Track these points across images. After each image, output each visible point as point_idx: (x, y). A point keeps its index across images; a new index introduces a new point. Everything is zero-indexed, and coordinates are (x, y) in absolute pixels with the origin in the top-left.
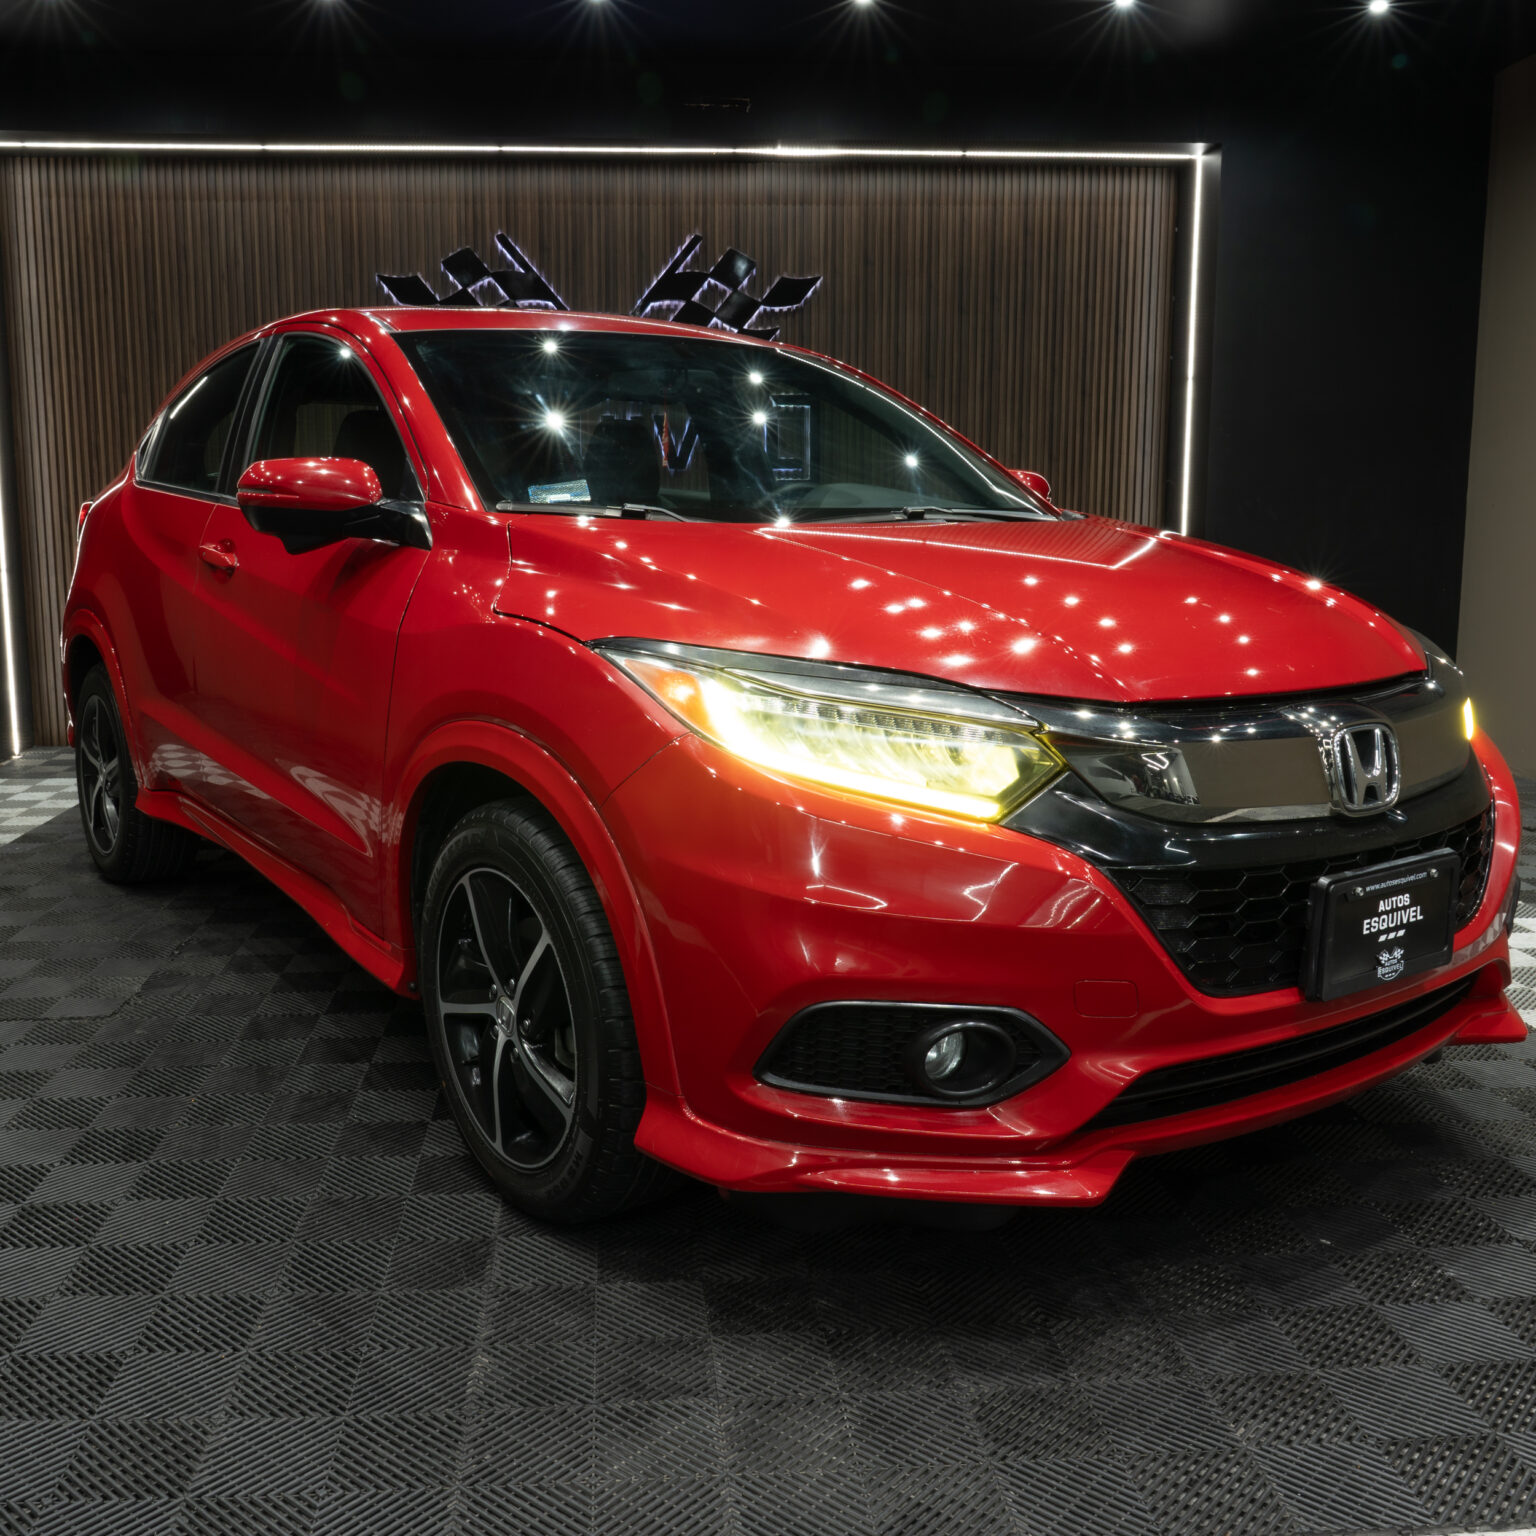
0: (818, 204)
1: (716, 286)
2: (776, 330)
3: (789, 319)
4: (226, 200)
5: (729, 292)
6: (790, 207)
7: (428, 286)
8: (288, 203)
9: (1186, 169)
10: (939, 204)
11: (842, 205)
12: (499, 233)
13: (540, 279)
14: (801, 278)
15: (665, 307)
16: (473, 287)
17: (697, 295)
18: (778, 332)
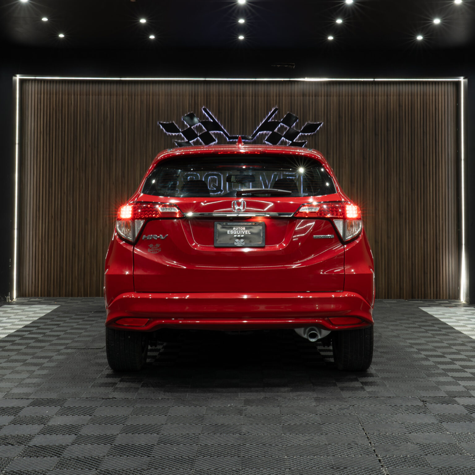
0: (321, 96)
1: (283, 126)
2: (306, 142)
3: (311, 138)
4: (104, 95)
5: (288, 128)
6: (311, 97)
7: (177, 126)
9: (458, 84)
10: (366, 96)
11: (330, 96)
12: (204, 107)
13: (218, 123)
14: (315, 123)
15: (264, 133)
16: (193, 126)
17: (276, 129)
18: (307, 143)
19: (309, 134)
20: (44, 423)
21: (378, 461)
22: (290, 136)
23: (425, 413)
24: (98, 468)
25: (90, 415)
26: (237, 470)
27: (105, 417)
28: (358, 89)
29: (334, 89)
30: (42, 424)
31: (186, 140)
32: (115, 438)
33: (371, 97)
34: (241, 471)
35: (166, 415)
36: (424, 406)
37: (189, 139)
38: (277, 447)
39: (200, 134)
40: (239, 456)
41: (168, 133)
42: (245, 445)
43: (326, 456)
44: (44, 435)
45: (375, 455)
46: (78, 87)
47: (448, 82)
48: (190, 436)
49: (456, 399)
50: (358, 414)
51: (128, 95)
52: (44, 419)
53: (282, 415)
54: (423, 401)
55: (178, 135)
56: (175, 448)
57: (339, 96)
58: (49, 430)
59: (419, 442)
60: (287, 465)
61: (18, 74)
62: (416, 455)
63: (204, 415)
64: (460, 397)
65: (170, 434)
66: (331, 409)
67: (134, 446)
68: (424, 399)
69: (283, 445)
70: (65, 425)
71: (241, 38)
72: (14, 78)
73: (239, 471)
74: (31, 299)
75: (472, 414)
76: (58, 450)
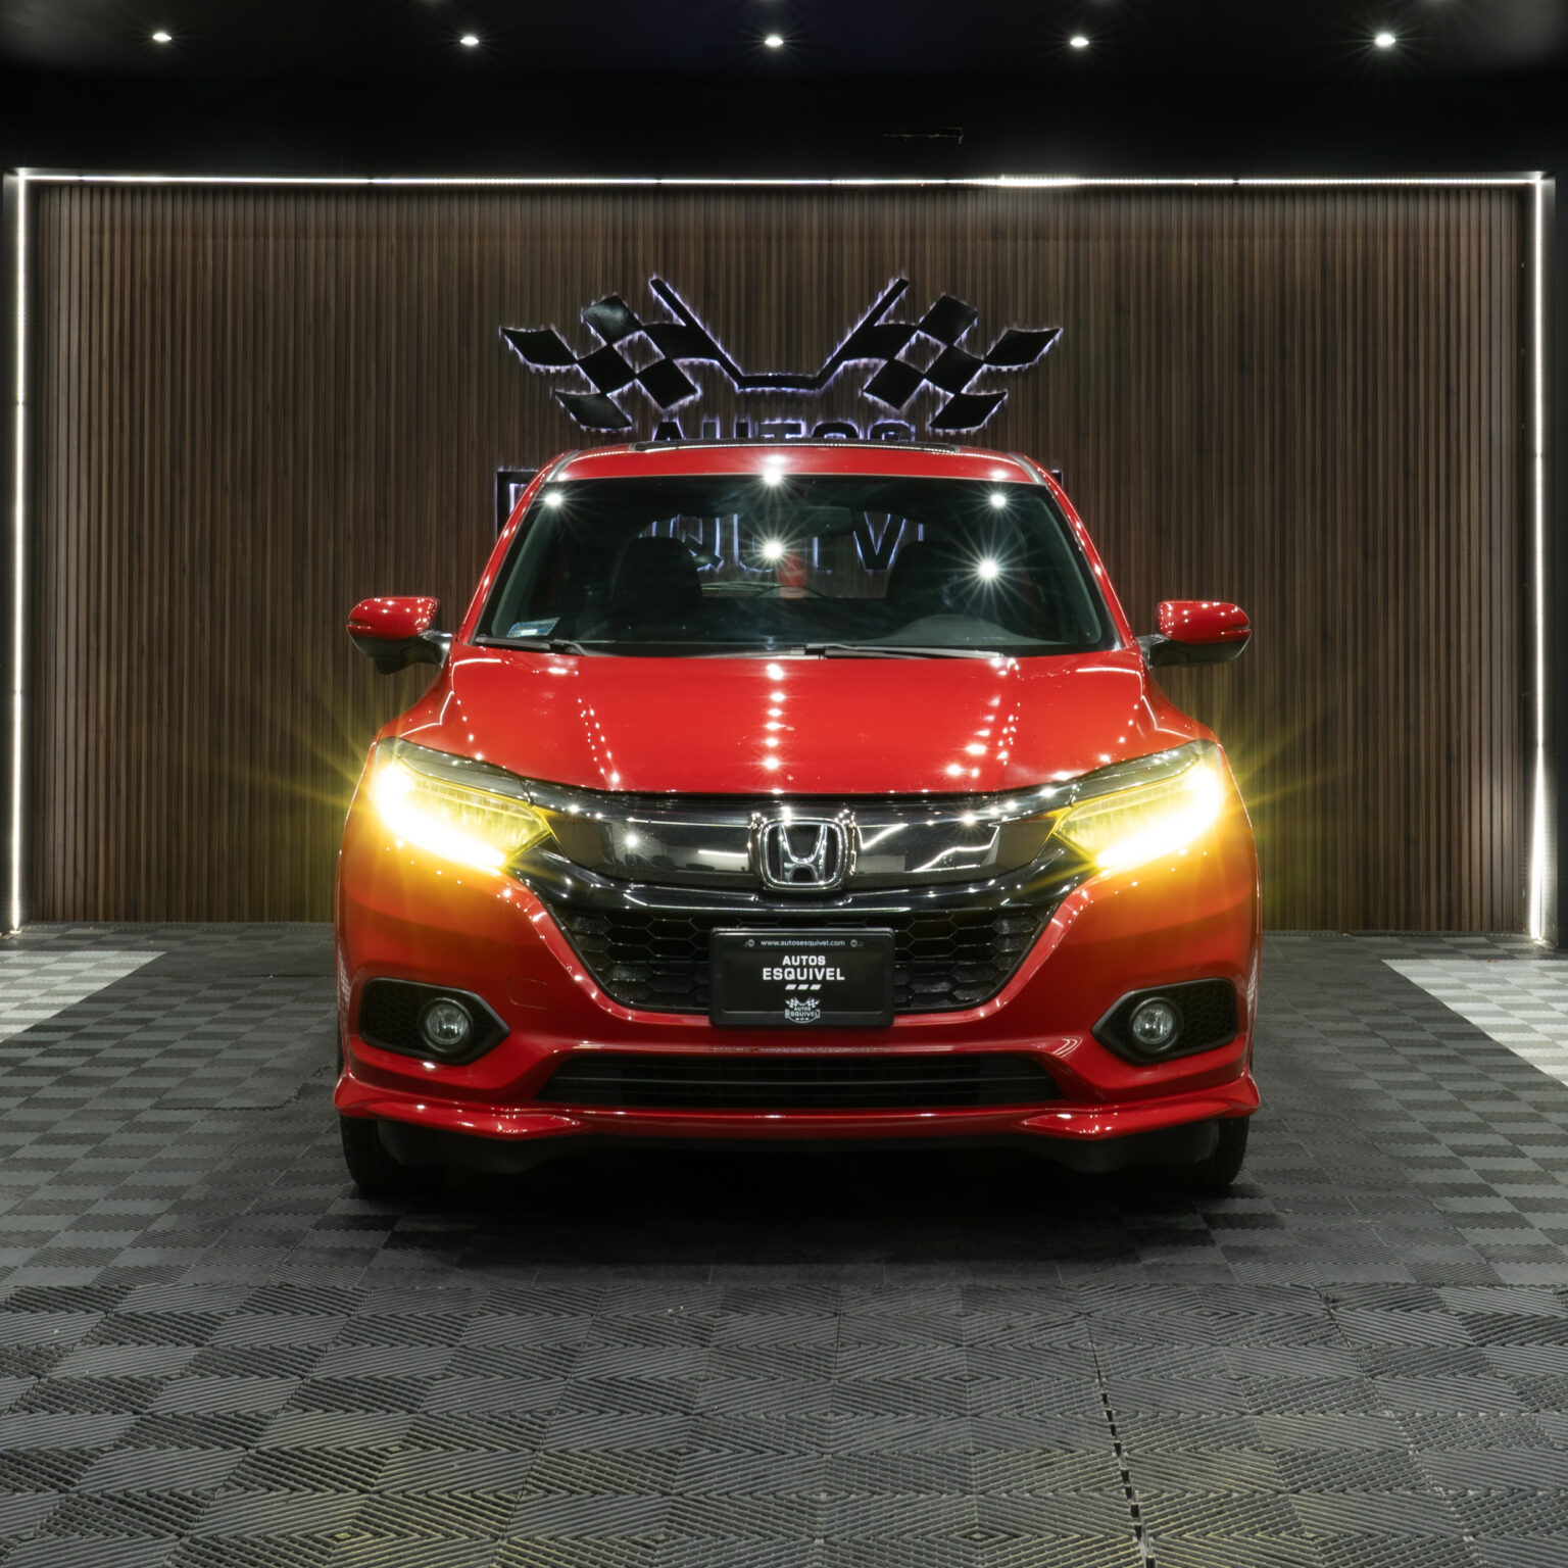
0: (1057, 239)
1: (927, 340)
2: (1004, 394)
3: (1020, 380)
4: (318, 237)
5: (943, 348)
6: (1021, 243)
7: (564, 342)
8: (394, 241)
9: (1524, 195)
10: (1210, 238)
11: (1087, 239)
12: (654, 278)
13: (703, 333)
14: (1035, 331)
15: (861, 366)
16: (620, 343)
17: (903, 352)
18: (1006, 397)
19: (1015, 368)
20: (39, 1372)
21: (1126, 1514)
22: (952, 371)
23: (1325, 1343)
24: (186, 1532)
25: (198, 1345)
26: (647, 1542)
27: (246, 1351)
28: (1180, 214)
29: (1100, 215)
30: (31, 1373)
31: (594, 389)
32: (265, 1424)
33: (1226, 240)
34: (660, 1545)
35: (450, 1346)
36: (1327, 1317)
37: (606, 387)
38: (800, 1461)
39: (644, 368)
40: (668, 1490)
41: (533, 366)
42: (696, 1451)
43: (957, 1493)
44: (31, 1412)
45: (1124, 1491)
46: (228, 210)
47: (1490, 189)
48: (517, 1421)
49: (1442, 1293)
50: (1098, 1344)
51: (399, 238)
52: (40, 1356)
53: (843, 1345)
54: (1327, 1299)
55: (568, 371)
56: (455, 1463)
57: (1118, 238)
58: (50, 1395)
59: (1280, 1446)
60: (821, 1523)
61: (21, 166)
62: (1262, 1493)
63: (579, 1345)
64: (1456, 1285)
65: (451, 1413)
66: (1010, 1328)
67: (322, 1454)
68: (1333, 1293)
69: (823, 1454)
70: (106, 1378)
71: (774, 41)
72: (8, 179)
73: (653, 1544)
74: (69, 928)
75: (1483, 1345)
76: (66, 1467)
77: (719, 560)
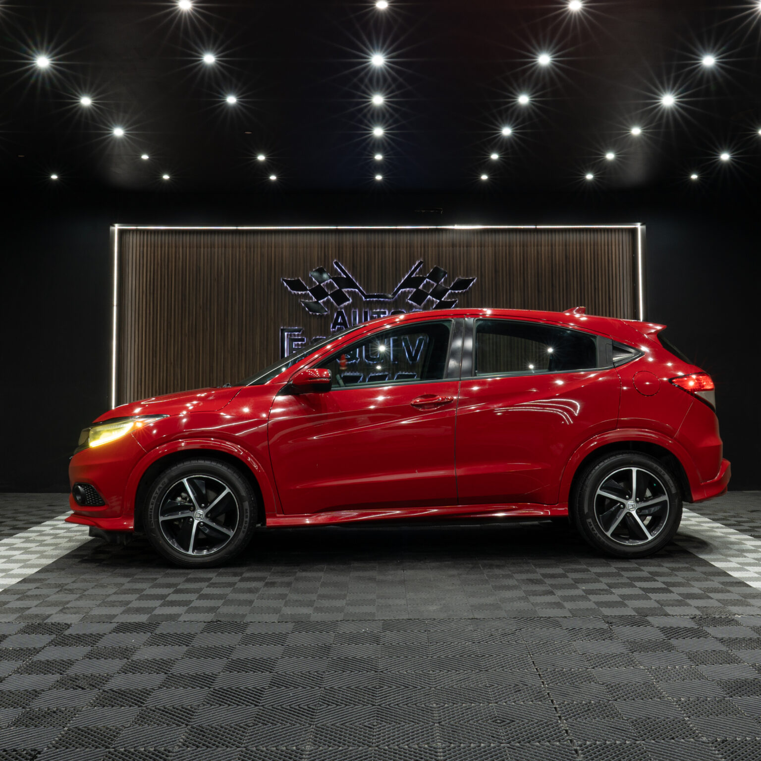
0: (474, 247)
1: (430, 282)
2: (457, 300)
3: (462, 296)
4: (218, 248)
5: (435, 284)
6: (462, 248)
7: (304, 283)
8: (245, 249)
9: (634, 232)
10: (527, 247)
11: (485, 247)
12: (335, 261)
13: (352, 279)
14: (467, 279)
15: (407, 291)
16: (323, 283)
17: (421, 286)
18: (457, 302)
19: (460, 291)
20: (127, 657)
21: (553, 711)
22: (438, 294)
23: (611, 640)
24: (189, 723)
25: (187, 646)
26: (370, 726)
27: (206, 648)
28: (517, 238)
29: (489, 238)
30: (125, 658)
31: (314, 300)
32: (216, 678)
33: (532, 247)
34: (375, 727)
35: (283, 645)
36: (609, 629)
37: (318, 298)
38: (423, 691)
39: (331, 292)
40: (374, 703)
41: (293, 292)
42: (383, 687)
43: (486, 704)
44: (126, 673)
45: (550, 701)
46: (187, 238)
47: (622, 230)
48: (312, 676)
49: (649, 618)
50: (526, 642)
51: (246, 247)
52: (128, 651)
53: (431, 643)
54: (608, 622)
55: (305, 293)
56: (290, 693)
57: (495, 247)
58: (132, 667)
59: (605, 682)
60: (436, 717)
61: (116, 223)
62: (603, 701)
63: (331, 644)
64: (652, 615)
65: (286, 673)
66: (492, 635)
67: (239, 690)
68: (610, 620)
69: (431, 687)
70: (153, 659)
71: (379, 177)
72: (112, 228)
73: (372, 726)
75: (670, 639)
76: (140, 696)
77: (358, 359)
